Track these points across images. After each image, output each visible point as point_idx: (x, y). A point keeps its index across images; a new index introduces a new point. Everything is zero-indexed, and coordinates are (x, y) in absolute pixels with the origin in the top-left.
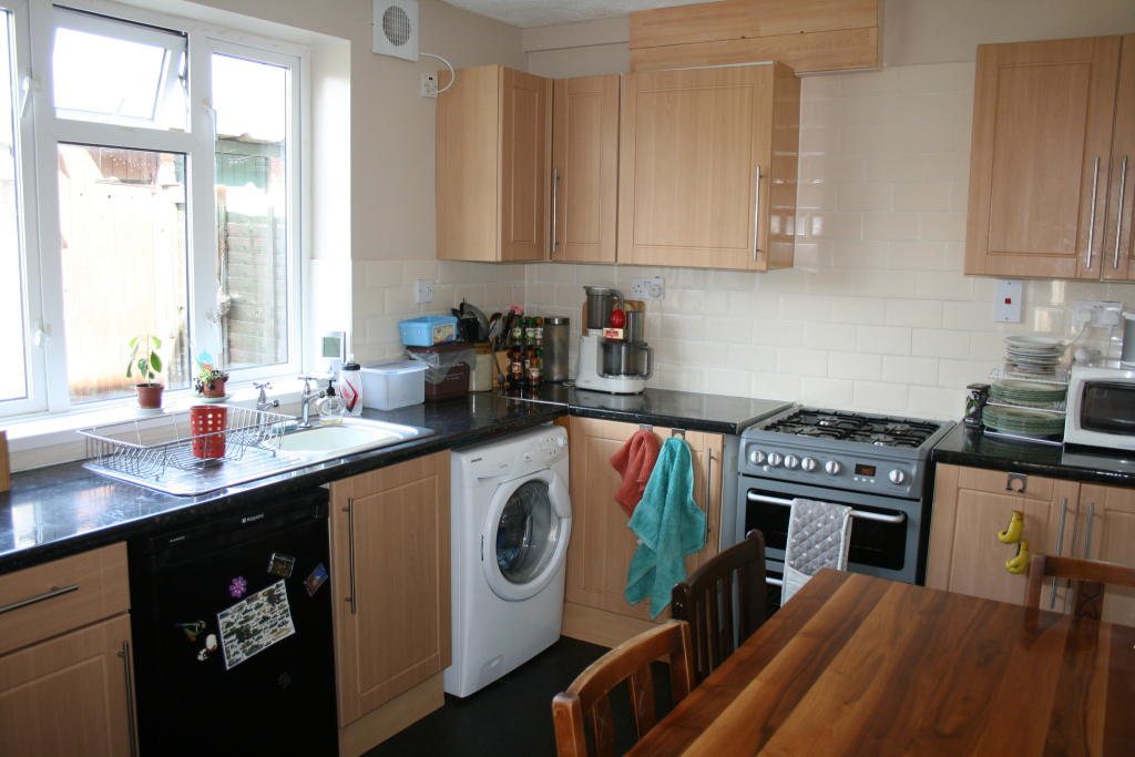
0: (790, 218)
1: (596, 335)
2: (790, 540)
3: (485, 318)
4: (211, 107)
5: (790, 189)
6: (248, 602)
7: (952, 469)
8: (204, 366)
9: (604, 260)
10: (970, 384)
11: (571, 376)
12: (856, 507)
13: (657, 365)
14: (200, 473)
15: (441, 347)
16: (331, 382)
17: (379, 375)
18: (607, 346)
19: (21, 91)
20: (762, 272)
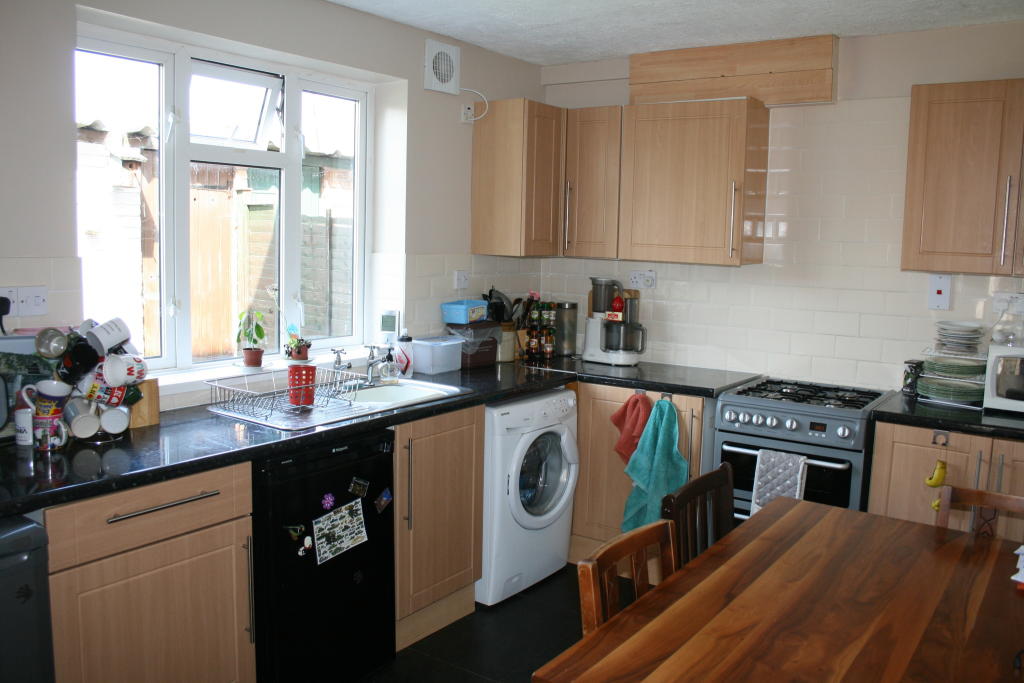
0: (760, 223)
1: (600, 317)
2: (757, 483)
3: (509, 302)
4: (300, 132)
5: (761, 198)
6: (335, 513)
7: (889, 426)
8: (292, 336)
9: (607, 256)
10: (907, 360)
11: (578, 352)
12: (810, 457)
13: (649, 344)
14: (297, 415)
15: (475, 325)
16: (390, 350)
17: (426, 346)
18: (609, 326)
19: (167, 123)
20: (736, 266)
